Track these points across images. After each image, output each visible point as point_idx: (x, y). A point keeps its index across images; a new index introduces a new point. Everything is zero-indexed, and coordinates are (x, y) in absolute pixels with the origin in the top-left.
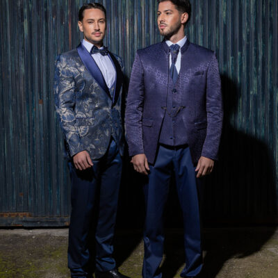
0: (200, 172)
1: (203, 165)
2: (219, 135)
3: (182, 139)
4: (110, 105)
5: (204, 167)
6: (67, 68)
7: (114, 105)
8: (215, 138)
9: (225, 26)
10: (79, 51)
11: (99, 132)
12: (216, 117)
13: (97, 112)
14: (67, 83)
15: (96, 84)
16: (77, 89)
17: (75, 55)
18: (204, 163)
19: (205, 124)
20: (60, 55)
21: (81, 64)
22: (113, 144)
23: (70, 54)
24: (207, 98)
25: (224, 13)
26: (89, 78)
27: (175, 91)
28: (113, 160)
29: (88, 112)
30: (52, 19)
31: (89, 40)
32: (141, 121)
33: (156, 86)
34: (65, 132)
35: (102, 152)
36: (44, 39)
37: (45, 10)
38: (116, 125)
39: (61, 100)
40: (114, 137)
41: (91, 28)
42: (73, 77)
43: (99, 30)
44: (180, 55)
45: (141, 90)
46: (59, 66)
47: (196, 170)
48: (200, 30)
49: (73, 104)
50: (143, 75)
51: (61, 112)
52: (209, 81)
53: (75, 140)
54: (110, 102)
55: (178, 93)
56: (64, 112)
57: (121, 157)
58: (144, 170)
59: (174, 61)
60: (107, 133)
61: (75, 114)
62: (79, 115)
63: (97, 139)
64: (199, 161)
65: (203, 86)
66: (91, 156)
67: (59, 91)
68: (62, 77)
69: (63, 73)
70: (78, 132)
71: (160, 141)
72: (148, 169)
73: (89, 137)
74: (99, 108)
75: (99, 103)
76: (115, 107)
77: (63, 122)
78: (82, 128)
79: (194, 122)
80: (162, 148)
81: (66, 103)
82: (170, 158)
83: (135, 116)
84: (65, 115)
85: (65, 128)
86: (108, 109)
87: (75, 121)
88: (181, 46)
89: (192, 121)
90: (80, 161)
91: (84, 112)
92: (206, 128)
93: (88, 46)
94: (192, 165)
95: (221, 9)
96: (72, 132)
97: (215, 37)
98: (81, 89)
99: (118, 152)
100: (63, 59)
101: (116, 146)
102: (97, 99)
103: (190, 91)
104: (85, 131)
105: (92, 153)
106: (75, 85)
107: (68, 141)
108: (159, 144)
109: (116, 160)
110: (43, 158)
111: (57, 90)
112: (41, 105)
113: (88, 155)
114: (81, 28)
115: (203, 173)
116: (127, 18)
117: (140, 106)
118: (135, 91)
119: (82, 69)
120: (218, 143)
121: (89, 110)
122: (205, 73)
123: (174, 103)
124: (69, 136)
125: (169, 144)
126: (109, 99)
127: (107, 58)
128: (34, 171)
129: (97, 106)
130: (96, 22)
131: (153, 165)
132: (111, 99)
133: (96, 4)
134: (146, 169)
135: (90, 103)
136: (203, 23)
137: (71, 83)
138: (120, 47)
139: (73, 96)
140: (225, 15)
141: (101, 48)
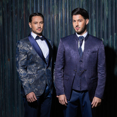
0: (93, 105)
1: (95, 101)
2: (104, 86)
3: (85, 87)
4: (46, 67)
5: (96, 103)
6: (23, 48)
7: (48, 67)
8: (102, 87)
9: (108, 19)
10: (29, 38)
11: (40, 82)
12: (103, 75)
13: (39, 71)
14: (23, 55)
15: (38, 56)
16: (28, 58)
17: (27, 40)
18: (96, 100)
19: (97, 79)
20: (19, 40)
21: (31, 45)
22: (47, 88)
23: (24, 40)
24: (98, 65)
25: (107, 12)
26: (35, 53)
27: (81, 61)
28: (47, 96)
29: (34, 71)
30: (15, 16)
31: (35, 32)
32: (63, 76)
33: (71, 58)
34: (22, 82)
35: (41, 92)
36: (11, 27)
37: (11, 11)
38: (49, 78)
39: (20, 65)
40: (48, 84)
41: (36, 26)
42: (26, 52)
43: (40, 27)
44: (84, 42)
45: (63, 60)
46: (18, 46)
47: (92, 104)
48: (94, 21)
49: (26, 67)
50: (64, 52)
51: (19, 71)
52: (99, 56)
53: (27, 86)
54: (46, 66)
55: (83, 62)
56: (21, 71)
57: (52, 95)
58: (65, 103)
59: (81, 45)
60: (44, 82)
61: (27, 72)
62: (29, 73)
63: (39, 86)
64: (93, 99)
65: (96, 59)
66: (35, 95)
67: (19, 60)
68: (20, 52)
69: (21, 50)
70: (29, 82)
71: (73, 88)
72: (67, 103)
73: (35, 84)
74: (40, 69)
75: (40, 67)
76: (48, 68)
77: (21, 77)
78: (31, 80)
79: (91, 78)
80: (73, 92)
81: (22, 66)
82: (78, 97)
83: (60, 74)
84: (22, 73)
85: (22, 80)
86: (45, 70)
87: (27, 76)
88: (85, 37)
89: (90, 77)
90: (30, 97)
91: (32, 71)
92: (97, 81)
93: (34, 36)
94: (90, 101)
95: (105, 10)
96: (26, 82)
97: (102, 25)
98: (30, 59)
99: (50, 92)
100: (21, 43)
101: (49, 89)
102: (39, 64)
103: (89, 62)
104: (32, 81)
105: (36, 93)
106: (27, 57)
107: (23, 87)
108: (72, 90)
109: (49, 96)
110: (10, 90)
111: (18, 59)
112: (9, 62)
113: (34, 94)
114: (30, 26)
115: (96, 106)
116: (55, 15)
117: (62, 69)
118: (60, 60)
119: (31, 48)
120: (103, 90)
121: (34, 70)
122: (97, 52)
123: (80, 68)
124: (24, 84)
125: (78, 90)
126: (45, 64)
127: (44, 41)
128: (5, 96)
129: (39, 68)
130: (39, 23)
131: (69, 101)
132: (46, 64)
133: (38, 13)
134: (66, 103)
135: (35, 66)
136: (95, 18)
137: (25, 55)
138: (51, 30)
139: (26, 63)
140: (107, 14)
141: (41, 37)
